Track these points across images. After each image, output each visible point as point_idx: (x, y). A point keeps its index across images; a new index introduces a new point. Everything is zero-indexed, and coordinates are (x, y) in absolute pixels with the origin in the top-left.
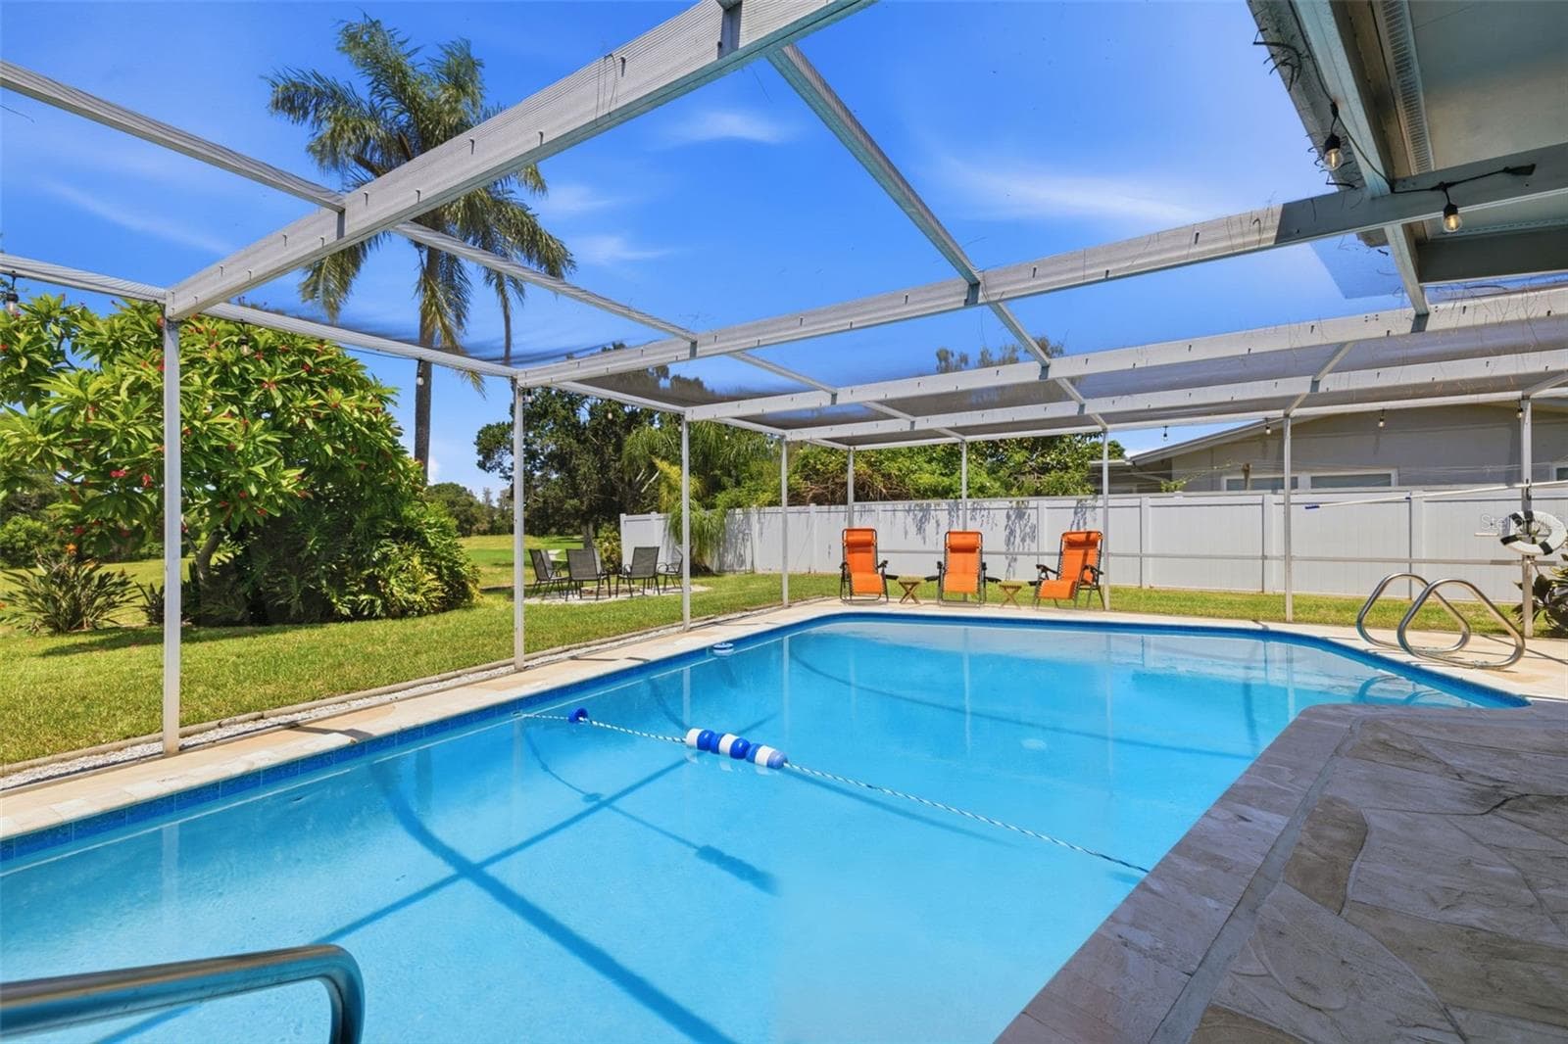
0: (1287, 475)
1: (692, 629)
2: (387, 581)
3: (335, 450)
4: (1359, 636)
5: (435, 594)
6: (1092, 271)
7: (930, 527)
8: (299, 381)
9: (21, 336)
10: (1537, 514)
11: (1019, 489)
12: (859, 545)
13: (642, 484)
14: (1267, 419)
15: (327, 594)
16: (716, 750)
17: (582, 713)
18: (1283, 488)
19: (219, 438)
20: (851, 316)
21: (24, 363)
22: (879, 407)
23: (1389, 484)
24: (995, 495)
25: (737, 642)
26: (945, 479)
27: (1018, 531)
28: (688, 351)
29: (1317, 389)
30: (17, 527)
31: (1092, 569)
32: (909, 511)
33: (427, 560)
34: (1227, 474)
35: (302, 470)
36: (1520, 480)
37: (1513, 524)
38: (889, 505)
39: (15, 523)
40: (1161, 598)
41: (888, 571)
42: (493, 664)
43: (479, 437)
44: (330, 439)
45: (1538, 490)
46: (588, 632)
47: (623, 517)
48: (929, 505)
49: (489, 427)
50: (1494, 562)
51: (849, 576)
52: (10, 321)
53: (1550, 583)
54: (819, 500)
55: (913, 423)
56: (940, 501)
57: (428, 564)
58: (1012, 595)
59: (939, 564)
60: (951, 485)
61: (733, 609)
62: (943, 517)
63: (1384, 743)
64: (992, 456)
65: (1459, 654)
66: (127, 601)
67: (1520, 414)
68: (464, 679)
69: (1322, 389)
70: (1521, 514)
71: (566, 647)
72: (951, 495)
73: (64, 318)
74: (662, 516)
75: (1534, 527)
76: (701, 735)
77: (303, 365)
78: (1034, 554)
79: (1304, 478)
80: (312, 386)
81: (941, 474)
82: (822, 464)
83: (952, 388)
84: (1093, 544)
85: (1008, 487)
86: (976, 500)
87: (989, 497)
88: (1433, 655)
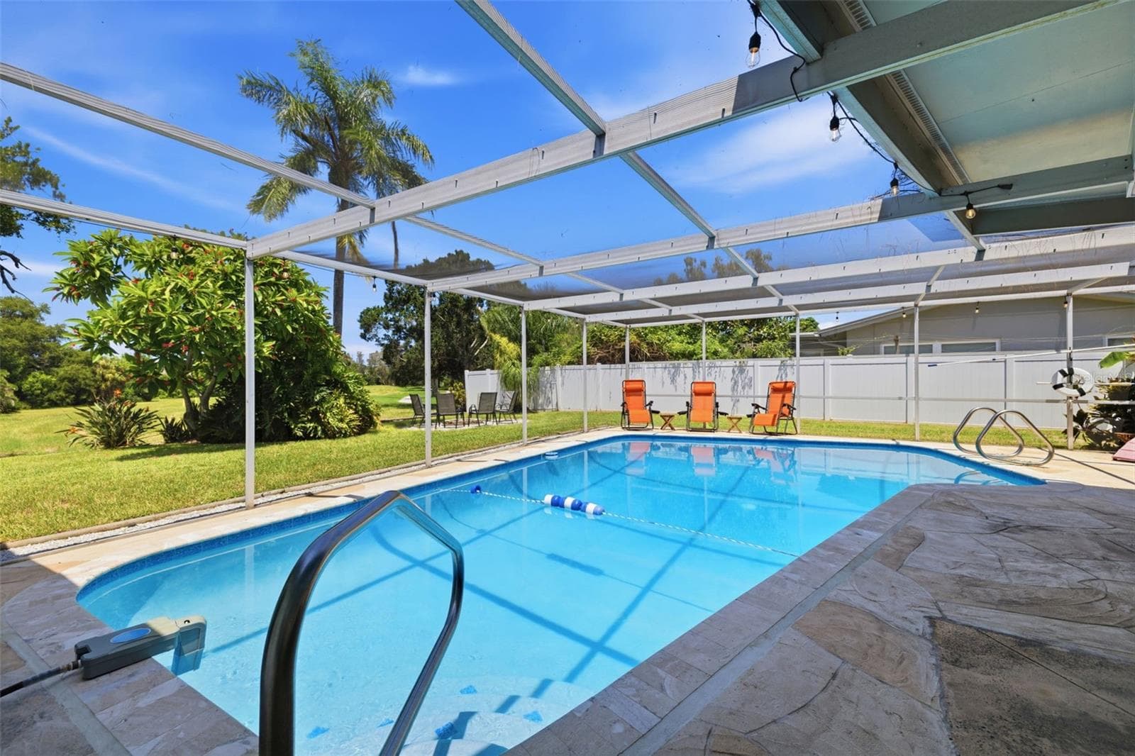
0: (916, 344)
1: (528, 444)
2: (325, 414)
3: (294, 329)
4: (955, 447)
5: (354, 423)
6: (779, 232)
7: (680, 379)
8: (270, 284)
9: (95, 256)
10: (1075, 369)
11: (742, 352)
12: (634, 390)
13: (475, 349)
14: (903, 308)
15: (288, 423)
16: (562, 506)
17: (478, 488)
18: (913, 352)
19: (225, 321)
20: (639, 254)
21: (98, 273)
22: (650, 302)
23: (994, 350)
24: (724, 358)
25: (560, 452)
26: (690, 346)
27: (740, 381)
28: (538, 272)
29: (930, 291)
30: (35, 380)
31: (789, 406)
32: (665, 368)
33: (348, 401)
34: (884, 342)
35: (274, 342)
36: (1065, 348)
37: (1060, 376)
38: (651, 364)
39: (34, 377)
40: (837, 427)
41: (653, 408)
42: (408, 464)
43: (361, 317)
44: (290, 322)
45: (1076, 354)
46: (461, 446)
47: (467, 372)
48: (679, 364)
49: (368, 310)
50: (1048, 401)
51: (627, 411)
52: (87, 247)
53: (1086, 414)
54: (603, 361)
55: (671, 310)
56: (687, 361)
57: (349, 403)
58: (736, 424)
59: (687, 403)
60: (694, 350)
61: (550, 433)
62: (689, 372)
63: (950, 503)
64: (722, 330)
65: (1016, 458)
66: (152, 428)
67: (1066, 305)
68: (393, 473)
69: (933, 290)
70: (1066, 370)
71: (450, 455)
72: (694, 357)
73: (119, 244)
74: (496, 371)
75: (1075, 379)
76: (553, 498)
77: (273, 274)
78: (751, 397)
79: (937, 345)
80: (279, 288)
81: (688, 343)
82: (605, 336)
83: (697, 291)
84: (790, 390)
85: (733, 352)
86: (712, 361)
87: (721, 358)
88: (1000, 459)
